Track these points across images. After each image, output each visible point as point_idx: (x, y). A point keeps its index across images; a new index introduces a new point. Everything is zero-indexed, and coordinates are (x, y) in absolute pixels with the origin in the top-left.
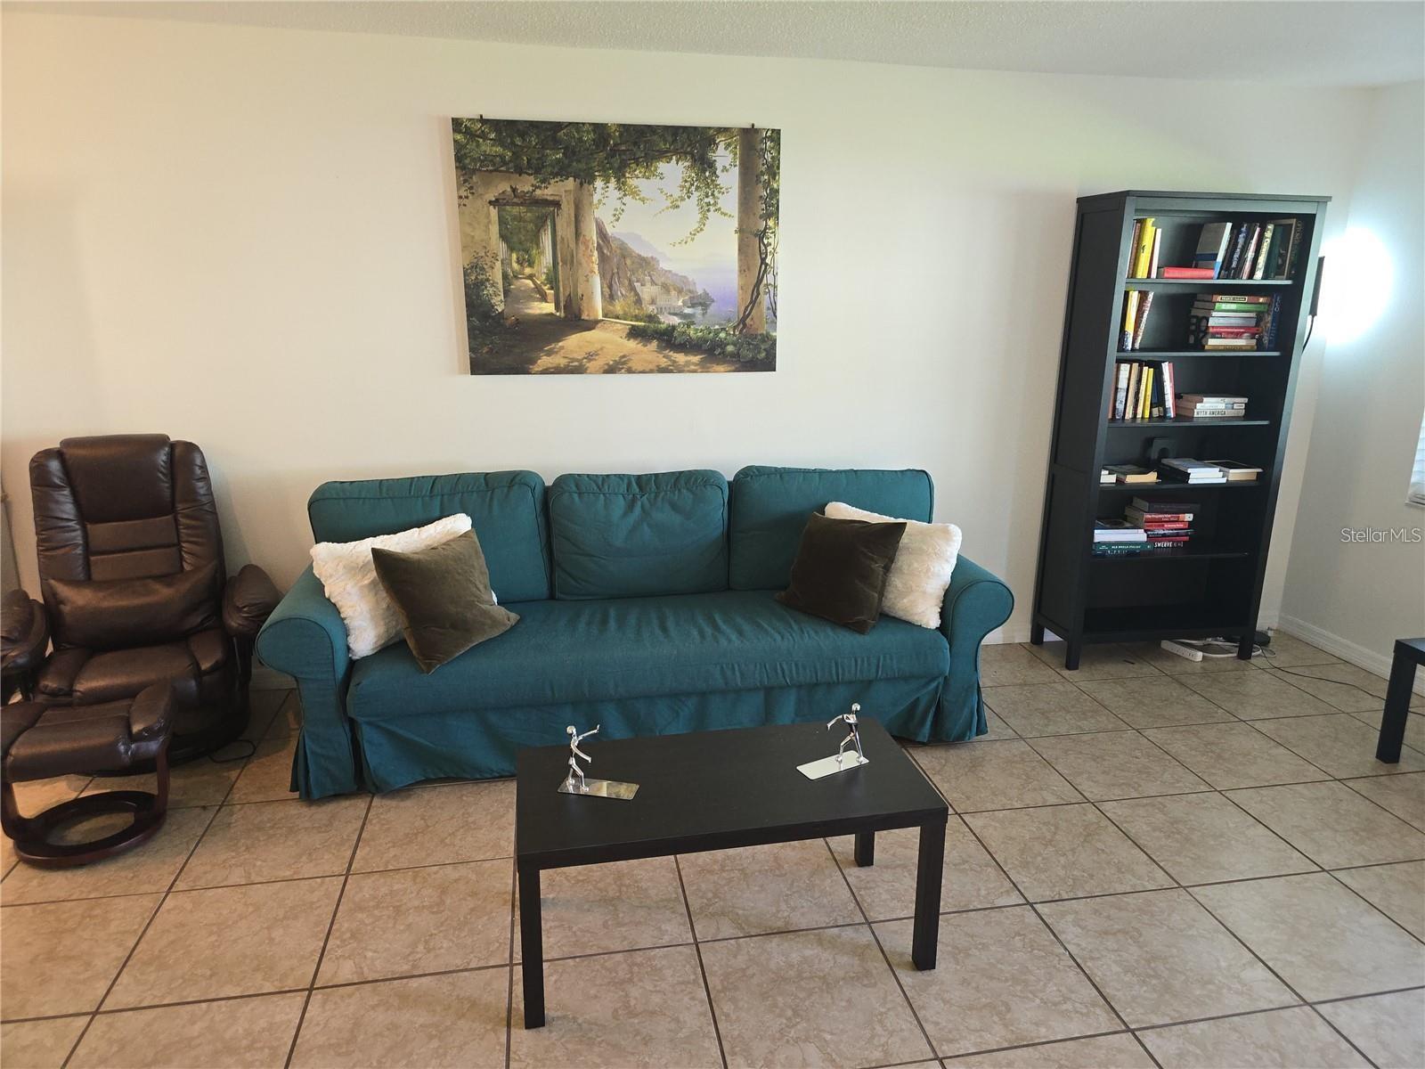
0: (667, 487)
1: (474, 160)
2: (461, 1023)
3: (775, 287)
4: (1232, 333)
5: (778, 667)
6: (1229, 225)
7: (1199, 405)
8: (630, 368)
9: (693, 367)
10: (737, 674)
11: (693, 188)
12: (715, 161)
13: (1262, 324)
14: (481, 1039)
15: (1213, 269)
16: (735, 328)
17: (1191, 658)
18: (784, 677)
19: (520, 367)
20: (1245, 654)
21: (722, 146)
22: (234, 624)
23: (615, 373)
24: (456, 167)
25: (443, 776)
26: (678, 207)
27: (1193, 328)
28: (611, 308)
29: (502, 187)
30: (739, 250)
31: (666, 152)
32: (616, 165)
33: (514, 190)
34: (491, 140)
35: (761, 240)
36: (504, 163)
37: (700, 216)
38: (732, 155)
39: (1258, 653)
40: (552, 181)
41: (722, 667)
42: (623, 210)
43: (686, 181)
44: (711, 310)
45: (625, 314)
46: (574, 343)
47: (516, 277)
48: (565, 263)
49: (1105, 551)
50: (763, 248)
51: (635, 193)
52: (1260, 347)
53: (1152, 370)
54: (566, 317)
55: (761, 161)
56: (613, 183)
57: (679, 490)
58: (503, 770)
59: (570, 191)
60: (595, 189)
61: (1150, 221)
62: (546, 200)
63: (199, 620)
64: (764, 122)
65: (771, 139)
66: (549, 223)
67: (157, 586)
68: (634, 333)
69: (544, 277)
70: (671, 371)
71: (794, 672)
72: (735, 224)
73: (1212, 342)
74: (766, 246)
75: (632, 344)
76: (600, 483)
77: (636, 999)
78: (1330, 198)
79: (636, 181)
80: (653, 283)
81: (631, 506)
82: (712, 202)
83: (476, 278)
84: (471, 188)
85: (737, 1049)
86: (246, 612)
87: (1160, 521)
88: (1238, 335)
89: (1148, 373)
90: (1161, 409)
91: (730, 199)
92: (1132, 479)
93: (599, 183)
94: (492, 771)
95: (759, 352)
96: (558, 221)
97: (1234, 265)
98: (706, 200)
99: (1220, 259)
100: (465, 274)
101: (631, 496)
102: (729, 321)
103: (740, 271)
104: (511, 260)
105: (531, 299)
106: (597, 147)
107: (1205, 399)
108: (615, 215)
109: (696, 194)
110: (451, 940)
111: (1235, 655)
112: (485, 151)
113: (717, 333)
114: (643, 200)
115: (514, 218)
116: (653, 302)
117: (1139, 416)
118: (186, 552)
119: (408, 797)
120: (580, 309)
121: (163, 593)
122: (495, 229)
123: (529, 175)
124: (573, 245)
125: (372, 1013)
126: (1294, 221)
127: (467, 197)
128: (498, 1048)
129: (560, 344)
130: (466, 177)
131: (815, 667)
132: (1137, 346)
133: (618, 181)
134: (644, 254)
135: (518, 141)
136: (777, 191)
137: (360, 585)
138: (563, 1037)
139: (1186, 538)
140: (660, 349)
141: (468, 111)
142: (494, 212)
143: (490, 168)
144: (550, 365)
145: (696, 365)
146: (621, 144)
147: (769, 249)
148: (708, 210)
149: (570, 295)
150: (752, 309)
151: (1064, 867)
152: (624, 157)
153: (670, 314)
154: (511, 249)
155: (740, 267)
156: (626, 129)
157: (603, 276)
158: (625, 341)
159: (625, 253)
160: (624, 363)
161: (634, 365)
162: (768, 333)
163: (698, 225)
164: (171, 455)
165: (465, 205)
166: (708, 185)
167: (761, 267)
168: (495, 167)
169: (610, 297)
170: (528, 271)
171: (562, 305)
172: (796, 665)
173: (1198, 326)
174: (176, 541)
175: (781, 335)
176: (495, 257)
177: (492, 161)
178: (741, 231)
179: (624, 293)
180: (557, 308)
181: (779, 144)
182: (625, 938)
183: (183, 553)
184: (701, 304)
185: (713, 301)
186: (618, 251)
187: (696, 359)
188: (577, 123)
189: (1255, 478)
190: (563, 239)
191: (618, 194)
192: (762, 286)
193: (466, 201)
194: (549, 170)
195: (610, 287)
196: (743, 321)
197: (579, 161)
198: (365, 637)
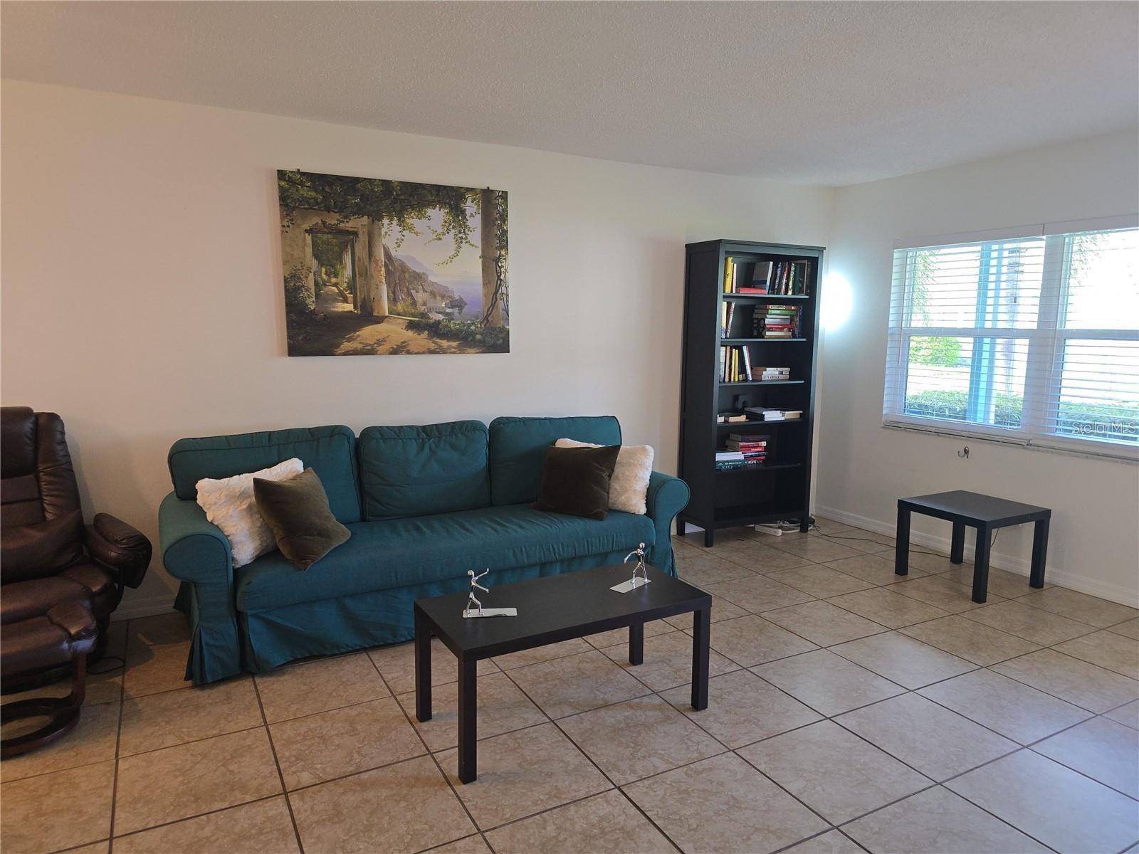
0: (446, 432)
1: (294, 200)
2: (415, 790)
3: (507, 295)
4: (778, 328)
5: (551, 547)
6: (771, 263)
7: (764, 373)
8: (408, 350)
9: (453, 350)
10: (524, 554)
11: (451, 227)
12: (465, 209)
13: (793, 323)
14: (435, 795)
15: (765, 289)
16: (481, 323)
17: (775, 534)
18: (555, 555)
19: (327, 350)
20: (804, 529)
21: (469, 200)
22: (113, 554)
23: (398, 354)
24: (280, 205)
25: (307, 655)
26: (441, 239)
27: (755, 325)
28: (395, 307)
29: (316, 220)
30: (483, 270)
31: (432, 202)
32: (398, 209)
33: (324, 223)
34: (307, 187)
35: (497, 264)
36: (317, 204)
37: (456, 246)
38: (476, 207)
39: (811, 528)
40: (352, 218)
41: (514, 551)
42: (402, 240)
43: (446, 222)
44: (465, 310)
45: (405, 312)
46: (368, 333)
47: (325, 285)
48: (361, 275)
49: (721, 467)
50: (498, 269)
51: (411, 229)
52: (794, 336)
53: (737, 351)
54: (361, 314)
55: (496, 211)
56: (395, 221)
57: (456, 435)
58: (356, 645)
59: (365, 225)
60: (383, 225)
61: (730, 259)
62: (348, 231)
63: (70, 557)
64: (496, 186)
65: (501, 197)
66: (349, 247)
67: (31, 532)
68: (411, 326)
69: (345, 285)
70: (438, 353)
71: (561, 549)
72: (479, 252)
73: (768, 333)
74: (500, 268)
75: (410, 333)
76: (397, 432)
77: (529, 755)
78: (825, 248)
79: (412, 221)
80: (425, 291)
81: (422, 448)
82: (464, 237)
83: (295, 285)
84: (292, 220)
85: (610, 768)
86: (124, 544)
87: (748, 447)
88: (781, 329)
89: (735, 352)
90: (744, 375)
91: (476, 236)
92: (732, 419)
93: (386, 221)
94: (348, 646)
95: (498, 340)
96: (357, 246)
97: (776, 287)
98: (460, 235)
99: (768, 283)
100: (286, 281)
101: (421, 441)
102: (477, 318)
103: (484, 284)
104: (321, 272)
105: (335, 300)
106: (385, 196)
107: (768, 369)
108: (397, 243)
109: (453, 231)
110: (376, 748)
111: (798, 530)
112: (303, 195)
113: (469, 326)
114: (417, 234)
115: (324, 243)
116: (424, 304)
117: (732, 380)
118: (48, 504)
119: (284, 674)
120: (372, 309)
121: (36, 535)
122: (309, 250)
123: (335, 212)
124: (367, 263)
125: (343, 797)
126: (806, 261)
127: (288, 226)
128: (450, 797)
129: (357, 333)
130: (288, 212)
131: (574, 545)
132: (728, 336)
133: (399, 220)
134: (417, 271)
135: (327, 189)
136: (507, 231)
137: (240, 509)
138: (492, 783)
139: (764, 458)
140: (430, 337)
141: (290, 166)
142: (309, 238)
143: (306, 206)
144: (350, 349)
145: (454, 348)
146: (401, 195)
147: (503, 270)
148: (462, 242)
149: (364, 298)
150: (492, 310)
151: (755, 648)
152: (403, 204)
153: (436, 312)
154: (321, 264)
155: (484, 281)
156: (405, 185)
157: (388, 285)
158: (405, 331)
159: (404, 269)
160: (405, 347)
161: (411, 348)
162: (503, 326)
163: (454, 252)
164: (36, 423)
165: (287, 232)
166: (461, 226)
167: (497, 282)
168: (311, 206)
169: (394, 300)
170: (334, 280)
171: (359, 305)
172: (562, 545)
173: (759, 324)
174: (36, 496)
175: (512, 328)
176: (309, 270)
177: (307, 202)
178: (483, 257)
179: (404, 297)
180: (355, 307)
181: (507, 201)
182: (502, 726)
183: (45, 505)
184: (458, 306)
185: (466, 304)
186: (400, 268)
187: (455, 344)
188: (371, 179)
189: (799, 417)
190: (359, 259)
191: (399, 229)
192: (498, 295)
193: (288, 229)
194: (350, 210)
195: (394, 293)
196: (486, 318)
197: (371, 205)
198: (245, 549)
